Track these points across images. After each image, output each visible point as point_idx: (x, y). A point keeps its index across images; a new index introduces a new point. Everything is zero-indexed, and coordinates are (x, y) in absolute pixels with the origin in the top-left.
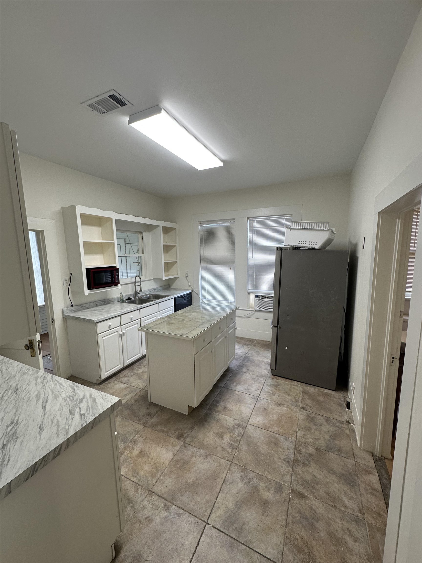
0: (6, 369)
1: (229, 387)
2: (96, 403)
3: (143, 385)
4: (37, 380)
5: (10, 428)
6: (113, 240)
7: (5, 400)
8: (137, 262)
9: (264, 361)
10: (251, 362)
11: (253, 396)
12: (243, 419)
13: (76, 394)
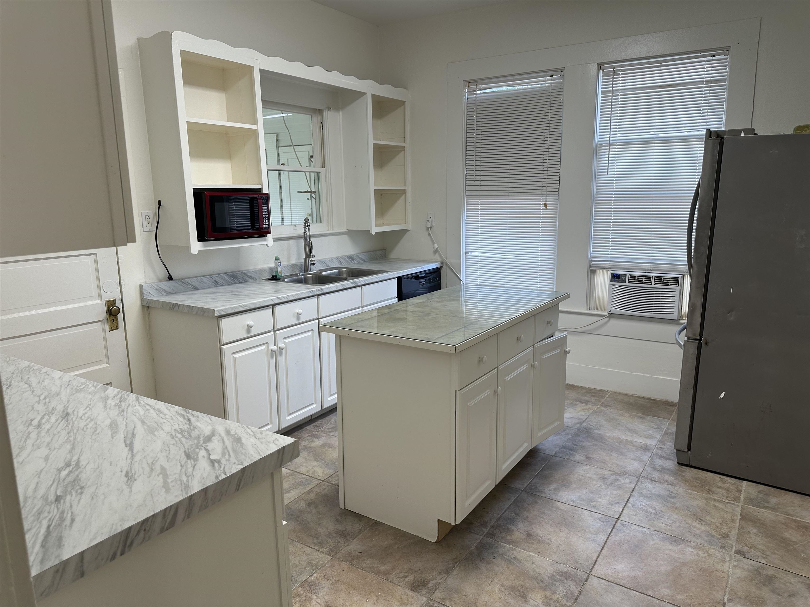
0: (39, 382)
1: (540, 491)
2: (242, 443)
3: (325, 473)
4: (106, 402)
5: (64, 473)
6: (255, 123)
7: (46, 430)
8: (309, 190)
9: (631, 442)
10: (596, 440)
11: (603, 516)
12: (577, 563)
13: (194, 428)
